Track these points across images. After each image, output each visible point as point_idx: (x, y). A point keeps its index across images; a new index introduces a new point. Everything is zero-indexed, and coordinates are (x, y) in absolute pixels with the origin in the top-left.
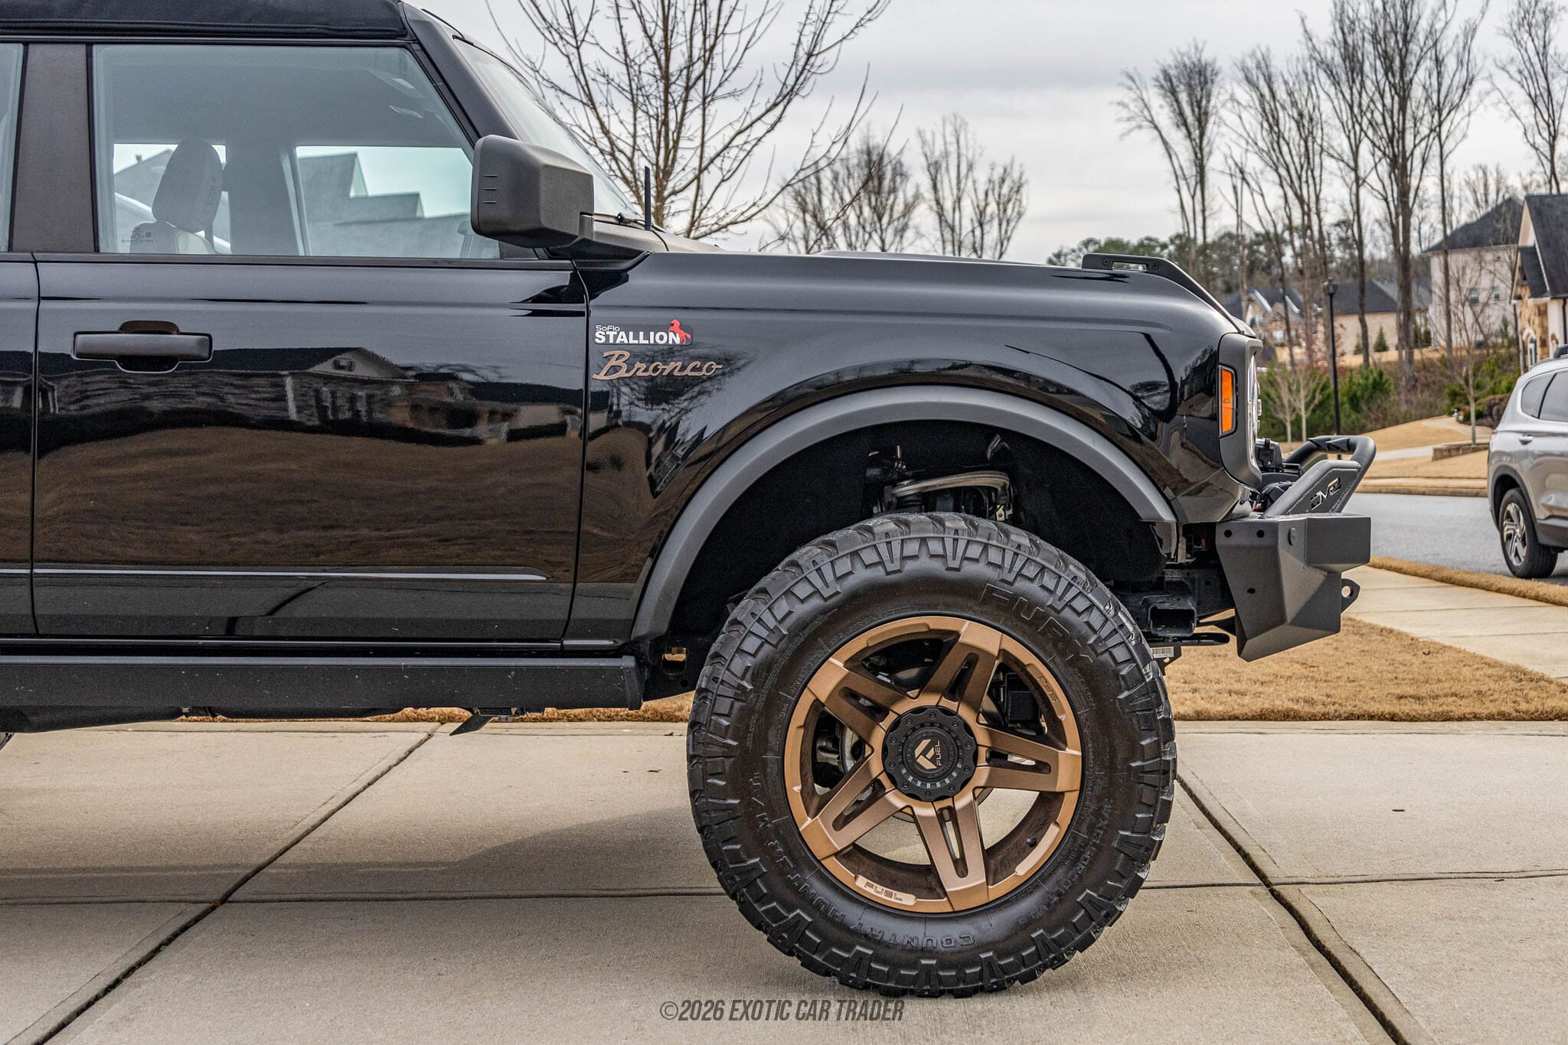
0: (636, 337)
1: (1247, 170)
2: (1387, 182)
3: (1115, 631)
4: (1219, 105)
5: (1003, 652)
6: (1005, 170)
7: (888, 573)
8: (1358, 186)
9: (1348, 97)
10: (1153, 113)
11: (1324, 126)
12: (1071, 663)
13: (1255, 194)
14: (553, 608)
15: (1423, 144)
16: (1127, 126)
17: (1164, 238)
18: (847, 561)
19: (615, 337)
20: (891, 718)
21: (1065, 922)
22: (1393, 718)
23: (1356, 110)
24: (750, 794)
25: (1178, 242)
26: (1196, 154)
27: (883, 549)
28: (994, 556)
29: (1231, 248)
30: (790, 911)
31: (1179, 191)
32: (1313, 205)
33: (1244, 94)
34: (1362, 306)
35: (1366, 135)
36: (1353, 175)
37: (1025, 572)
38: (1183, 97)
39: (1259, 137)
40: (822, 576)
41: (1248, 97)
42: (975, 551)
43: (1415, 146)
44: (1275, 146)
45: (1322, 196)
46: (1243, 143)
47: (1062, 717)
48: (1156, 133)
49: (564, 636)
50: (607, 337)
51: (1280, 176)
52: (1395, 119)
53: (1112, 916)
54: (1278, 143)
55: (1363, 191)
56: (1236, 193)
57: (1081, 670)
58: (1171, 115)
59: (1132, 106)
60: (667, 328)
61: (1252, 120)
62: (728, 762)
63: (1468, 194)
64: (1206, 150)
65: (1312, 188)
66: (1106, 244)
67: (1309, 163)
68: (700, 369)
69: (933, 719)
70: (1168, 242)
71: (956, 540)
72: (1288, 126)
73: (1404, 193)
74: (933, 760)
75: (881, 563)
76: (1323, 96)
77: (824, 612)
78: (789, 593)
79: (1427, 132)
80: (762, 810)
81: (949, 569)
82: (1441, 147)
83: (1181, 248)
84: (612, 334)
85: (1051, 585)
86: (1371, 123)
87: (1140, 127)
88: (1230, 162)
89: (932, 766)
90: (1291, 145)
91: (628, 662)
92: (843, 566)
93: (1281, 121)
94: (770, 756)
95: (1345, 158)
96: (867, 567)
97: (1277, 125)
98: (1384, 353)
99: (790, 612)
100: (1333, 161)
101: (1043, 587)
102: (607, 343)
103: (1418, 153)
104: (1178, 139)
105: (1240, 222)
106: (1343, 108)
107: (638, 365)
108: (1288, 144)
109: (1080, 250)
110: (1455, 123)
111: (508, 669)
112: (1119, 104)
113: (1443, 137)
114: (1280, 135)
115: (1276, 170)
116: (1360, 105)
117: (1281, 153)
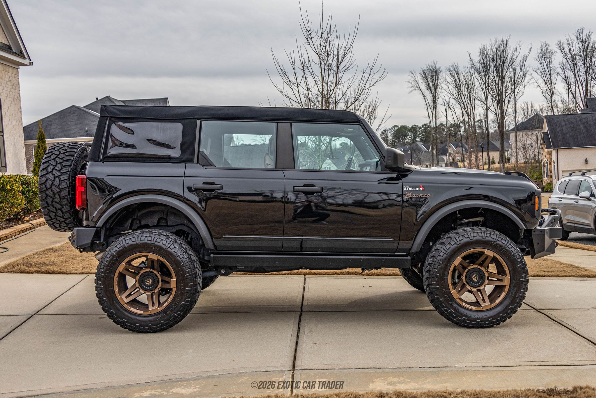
0: (413, 189)
1: (450, 104)
2: (496, 108)
3: (517, 252)
4: (441, 82)
5: (494, 256)
6: (370, 103)
7: (470, 240)
8: (487, 110)
9: (484, 80)
10: (420, 85)
11: (476, 90)
12: (508, 259)
13: (453, 112)
14: (394, 246)
15: (509, 96)
16: (411, 89)
17: (420, 125)
18: (462, 237)
19: (409, 189)
20: (467, 270)
21: (507, 312)
22: (545, 276)
23: (487, 85)
24: (441, 285)
25: (425, 127)
26: (433, 98)
27: (469, 234)
28: (492, 236)
29: (443, 129)
30: (449, 310)
31: (428, 111)
32: (472, 116)
33: (449, 79)
34: (488, 149)
35: (490, 93)
36: (485, 106)
37: (498, 240)
38: (429, 80)
39: (454, 93)
40: (457, 240)
41: (451, 80)
42: (488, 235)
43: (506, 97)
44: (460, 96)
45: (475, 113)
46: (449, 95)
47: (506, 270)
48: (420, 92)
49: (396, 252)
50: (407, 189)
51: (461, 106)
52: (500, 88)
53: (515, 312)
54: (461, 95)
55: (489, 112)
56: (446, 112)
57: (510, 260)
58: (425, 85)
59: (413, 83)
60: (419, 187)
61: (452, 87)
62: (437, 279)
63: (522, 111)
64: (437, 97)
65: (472, 110)
66: (401, 127)
67: (471, 102)
68: (426, 196)
69: (477, 270)
70: (422, 127)
71: (484, 233)
72: (464, 90)
73: (502, 113)
74: (476, 279)
75: (469, 237)
76: (476, 80)
77: (457, 247)
78: (449, 243)
79: (510, 92)
80: (444, 288)
81: (483, 239)
82: (515, 97)
83: (425, 129)
84: (408, 188)
85: (504, 242)
86: (491, 89)
87: (415, 90)
88: (444, 101)
89: (476, 280)
90: (465, 96)
91: (409, 258)
92: (461, 238)
93: (462, 88)
94: (445, 277)
95: (483, 101)
96: (466, 238)
97: (460, 90)
98: (495, 165)
99: (450, 247)
100: (479, 102)
101: (502, 243)
102: (407, 190)
103: (507, 99)
104: (427, 93)
105: (447, 121)
106: (483, 84)
107: (413, 195)
108: (464, 96)
109: (392, 129)
110: (520, 89)
111: (383, 259)
112: (408, 82)
113: (516, 94)
114: (461, 92)
115: (460, 104)
116: (488, 84)
117: (461, 98)
